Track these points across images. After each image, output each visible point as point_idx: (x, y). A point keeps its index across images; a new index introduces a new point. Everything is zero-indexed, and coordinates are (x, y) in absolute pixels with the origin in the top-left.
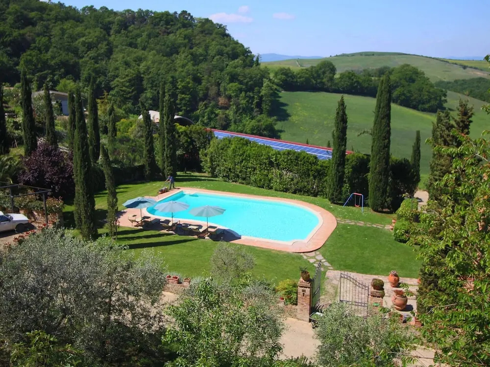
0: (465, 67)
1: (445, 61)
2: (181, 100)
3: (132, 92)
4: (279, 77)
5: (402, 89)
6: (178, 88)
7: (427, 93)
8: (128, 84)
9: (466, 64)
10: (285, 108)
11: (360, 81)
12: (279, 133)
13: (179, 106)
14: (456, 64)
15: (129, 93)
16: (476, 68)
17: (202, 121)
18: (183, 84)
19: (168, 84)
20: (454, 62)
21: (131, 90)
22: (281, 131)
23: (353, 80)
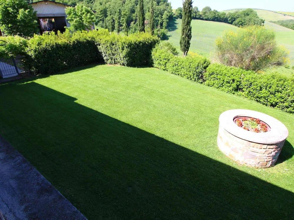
0: (285, 15)
1: (276, 12)
2: (122, 20)
3: (102, 17)
4: (177, 12)
5: (241, 19)
6: (122, 15)
7: (253, 21)
8: (100, 13)
9: (286, 14)
10: (175, 25)
11: (220, 14)
12: (168, 37)
13: (121, 24)
14: (281, 14)
15: (100, 17)
16: (291, 16)
17: (132, 31)
18: (124, 13)
19: (117, 13)
20: (281, 13)
21: (101, 16)
22: (169, 36)
23: (216, 14)
